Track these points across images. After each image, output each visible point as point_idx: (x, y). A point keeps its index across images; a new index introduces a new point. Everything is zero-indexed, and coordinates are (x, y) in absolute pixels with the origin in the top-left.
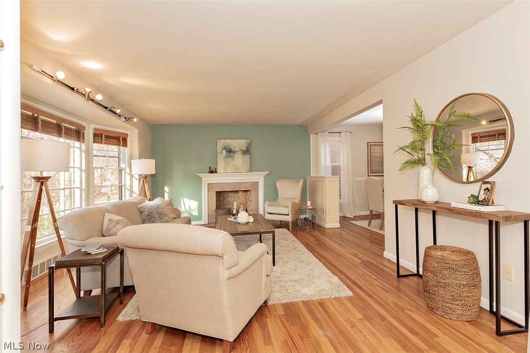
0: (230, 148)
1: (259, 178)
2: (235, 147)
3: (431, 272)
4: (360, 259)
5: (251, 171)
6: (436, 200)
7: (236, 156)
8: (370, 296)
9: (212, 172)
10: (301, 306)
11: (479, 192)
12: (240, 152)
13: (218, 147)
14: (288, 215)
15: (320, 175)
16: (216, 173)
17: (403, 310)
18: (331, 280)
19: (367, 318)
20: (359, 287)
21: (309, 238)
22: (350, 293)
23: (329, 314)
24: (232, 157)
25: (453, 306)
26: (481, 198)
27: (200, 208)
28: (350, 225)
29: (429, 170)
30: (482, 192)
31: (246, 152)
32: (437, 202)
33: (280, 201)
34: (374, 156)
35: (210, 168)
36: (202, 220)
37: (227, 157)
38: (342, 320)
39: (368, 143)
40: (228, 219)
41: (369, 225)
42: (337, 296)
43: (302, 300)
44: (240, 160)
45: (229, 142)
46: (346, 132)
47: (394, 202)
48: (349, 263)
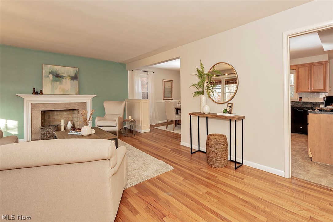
0: (58, 73)
1: (87, 99)
2: (64, 73)
3: (211, 147)
4: (169, 148)
5: (79, 94)
6: (209, 112)
7: (64, 80)
8: (182, 167)
9: (37, 93)
10: (147, 183)
11: (227, 108)
12: (68, 78)
13: (44, 71)
14: (116, 126)
15: (134, 98)
16: (42, 94)
17: (200, 170)
18: (159, 163)
19: (186, 178)
20: (175, 163)
21: (133, 140)
22: (172, 168)
23: (166, 183)
24: (60, 82)
25: (219, 161)
26: (228, 110)
27: (21, 127)
28: (155, 129)
29: (205, 97)
30: (228, 108)
31: (75, 78)
32: (209, 113)
33: (107, 116)
34: (166, 88)
35: (34, 89)
36: (24, 138)
37: (53, 81)
38: (174, 184)
39: (163, 80)
40: (69, 133)
41: (166, 129)
42: (166, 171)
43: (146, 179)
44: (67, 84)
45: (56, 68)
46: (151, 72)
47: (189, 114)
48: (164, 151)
